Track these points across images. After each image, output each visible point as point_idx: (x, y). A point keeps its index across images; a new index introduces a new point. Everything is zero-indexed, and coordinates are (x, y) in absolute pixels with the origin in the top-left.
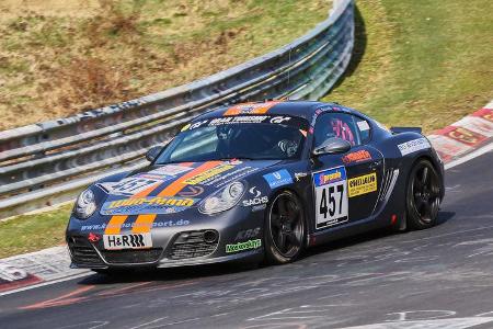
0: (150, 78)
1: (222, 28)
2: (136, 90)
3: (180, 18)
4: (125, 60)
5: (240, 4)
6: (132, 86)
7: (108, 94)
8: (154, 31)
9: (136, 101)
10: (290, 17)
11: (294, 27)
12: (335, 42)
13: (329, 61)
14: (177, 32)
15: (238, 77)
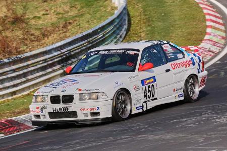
0: (31, 45)
1: (66, 21)
2: (24, 50)
3: (46, 16)
4: (19, 36)
5: (74, 9)
6: (22, 49)
7: (10, 53)
8: (33, 22)
9: (20, 56)
10: (97, 15)
11: (100, 19)
12: (118, 26)
13: (115, 35)
14: (44, 22)
15: (70, 44)
